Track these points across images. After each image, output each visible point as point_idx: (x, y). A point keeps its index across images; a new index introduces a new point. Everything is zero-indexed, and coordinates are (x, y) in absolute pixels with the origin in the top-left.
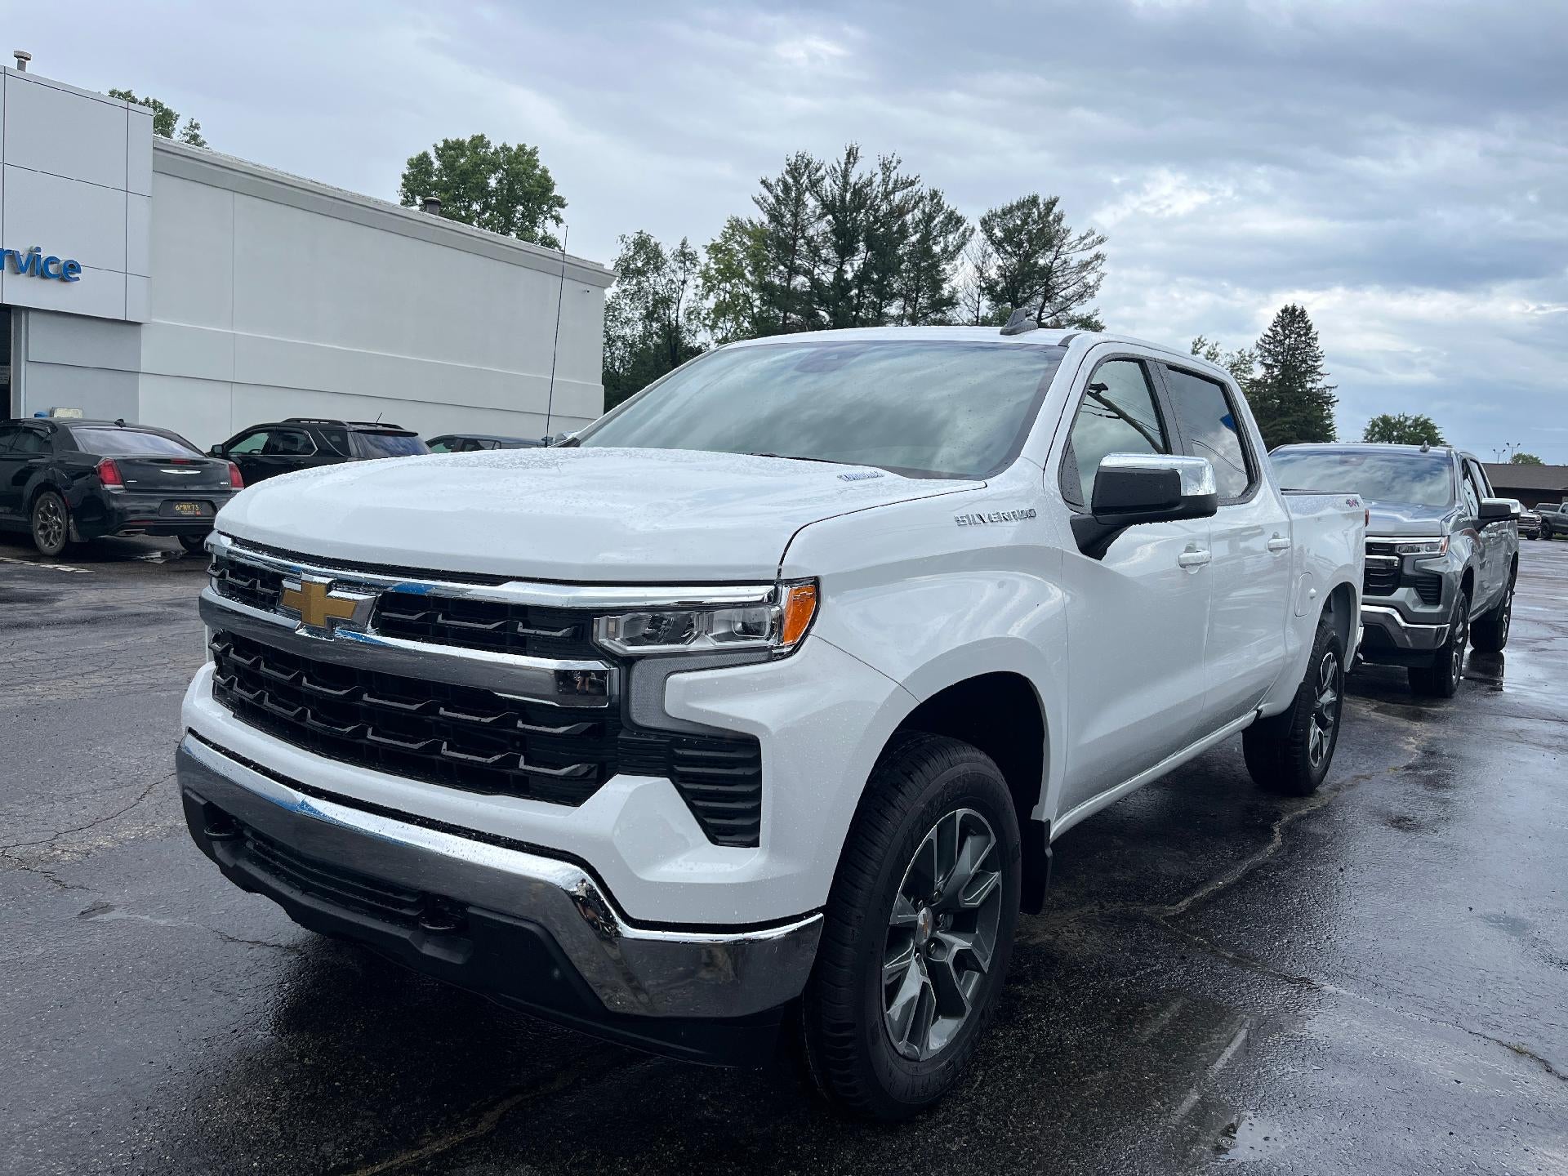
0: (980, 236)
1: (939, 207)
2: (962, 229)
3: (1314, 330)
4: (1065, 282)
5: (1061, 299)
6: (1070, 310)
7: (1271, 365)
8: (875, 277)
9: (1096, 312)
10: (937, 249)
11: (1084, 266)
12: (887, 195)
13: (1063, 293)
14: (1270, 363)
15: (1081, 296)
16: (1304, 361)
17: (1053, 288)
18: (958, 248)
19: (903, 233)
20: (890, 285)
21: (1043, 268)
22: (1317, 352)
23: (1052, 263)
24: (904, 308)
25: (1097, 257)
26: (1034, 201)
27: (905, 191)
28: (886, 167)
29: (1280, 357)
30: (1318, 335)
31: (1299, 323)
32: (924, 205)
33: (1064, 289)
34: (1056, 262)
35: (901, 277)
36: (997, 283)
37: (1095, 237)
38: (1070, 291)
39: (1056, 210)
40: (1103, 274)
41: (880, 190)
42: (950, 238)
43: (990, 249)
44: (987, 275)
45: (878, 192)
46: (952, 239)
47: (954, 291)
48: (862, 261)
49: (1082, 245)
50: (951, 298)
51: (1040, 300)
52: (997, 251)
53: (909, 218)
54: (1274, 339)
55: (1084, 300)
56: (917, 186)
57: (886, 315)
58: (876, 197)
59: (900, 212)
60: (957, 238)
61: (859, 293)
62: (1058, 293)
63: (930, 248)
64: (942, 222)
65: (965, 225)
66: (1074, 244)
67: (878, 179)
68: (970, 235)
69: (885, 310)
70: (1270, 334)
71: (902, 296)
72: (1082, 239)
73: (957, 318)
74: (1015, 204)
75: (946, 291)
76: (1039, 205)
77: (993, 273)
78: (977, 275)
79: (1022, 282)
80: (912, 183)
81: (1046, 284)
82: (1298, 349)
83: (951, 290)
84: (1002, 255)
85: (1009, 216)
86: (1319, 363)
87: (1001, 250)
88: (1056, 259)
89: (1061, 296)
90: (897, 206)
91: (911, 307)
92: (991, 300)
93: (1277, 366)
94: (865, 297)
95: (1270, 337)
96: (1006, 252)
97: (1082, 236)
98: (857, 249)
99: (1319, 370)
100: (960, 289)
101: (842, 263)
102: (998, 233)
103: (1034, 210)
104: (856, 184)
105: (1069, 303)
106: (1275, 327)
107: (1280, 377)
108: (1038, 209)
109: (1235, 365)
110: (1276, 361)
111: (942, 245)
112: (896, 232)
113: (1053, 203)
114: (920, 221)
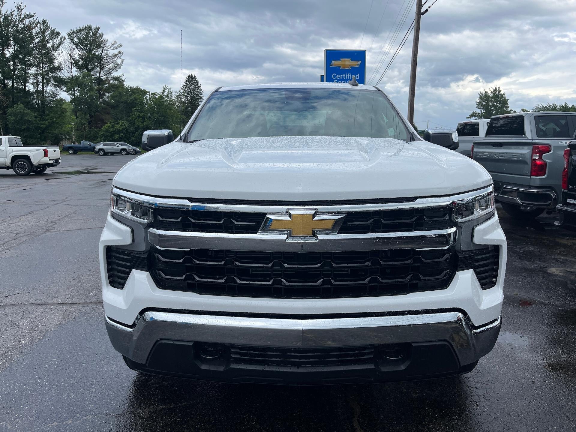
0: (68, 41)
1: (47, 27)
2: (59, 37)
3: (199, 83)
4: (108, 62)
5: (107, 69)
6: (112, 73)
7: (187, 96)
8: (21, 57)
9: (123, 75)
10: (49, 45)
11: (115, 56)
12: (21, 20)
13: (108, 67)
14: (186, 95)
15: (116, 68)
16: (197, 95)
17: (103, 64)
18: (58, 46)
19: (32, 37)
20: (29, 60)
21: (98, 56)
22: (202, 91)
23: (101, 54)
24: (37, 71)
25: (120, 53)
26: (90, 28)
27: (30, 19)
28: (19, 8)
29: (190, 93)
30: (201, 85)
31: (194, 80)
32: (40, 26)
33: (108, 65)
34: (103, 53)
35: (34, 57)
36: (79, 61)
37: (118, 44)
38: (111, 65)
39: (100, 32)
40: (123, 60)
41: (17, 18)
42: (55, 40)
43: (74, 47)
44: (74, 57)
45: (16, 19)
46: (56, 41)
47: (60, 64)
48: (13, 49)
49: (113, 47)
50: (59, 67)
51: (98, 69)
52: (77, 47)
53: (34, 31)
54: (186, 86)
55: (117, 70)
56: (35, 18)
57: (28, 73)
58: (16, 21)
59: (29, 28)
60: (58, 41)
61: (14, 64)
62: (105, 66)
63: (45, 45)
64: (49, 34)
65: (61, 36)
66: (109, 47)
67: (16, 13)
68: (64, 40)
69: (28, 71)
70: (185, 84)
71: (35, 65)
72: (113, 45)
73: (63, 75)
74: (82, 28)
75: (56, 64)
76: (92, 29)
77: (76, 57)
78: (69, 57)
79: (90, 61)
80: (32, 16)
81: (100, 63)
82: (195, 90)
83: (58, 63)
84: (79, 50)
85: (80, 33)
86: (202, 95)
87: (78, 47)
88: (103, 52)
89: (107, 68)
90: (27, 26)
91: (41, 70)
92: (77, 68)
93: (189, 96)
94: (17, 66)
95: (185, 86)
96: (81, 48)
97: (113, 43)
98: (10, 44)
99: (203, 98)
100: (62, 63)
101: (3, 50)
102: (76, 40)
103: (90, 31)
104: (5, 14)
105: (111, 70)
106: (186, 82)
107: (190, 100)
108: (92, 31)
109: (179, 96)
110: (188, 94)
111: (51, 43)
112: (29, 37)
113: (98, 29)
114: (39, 32)
